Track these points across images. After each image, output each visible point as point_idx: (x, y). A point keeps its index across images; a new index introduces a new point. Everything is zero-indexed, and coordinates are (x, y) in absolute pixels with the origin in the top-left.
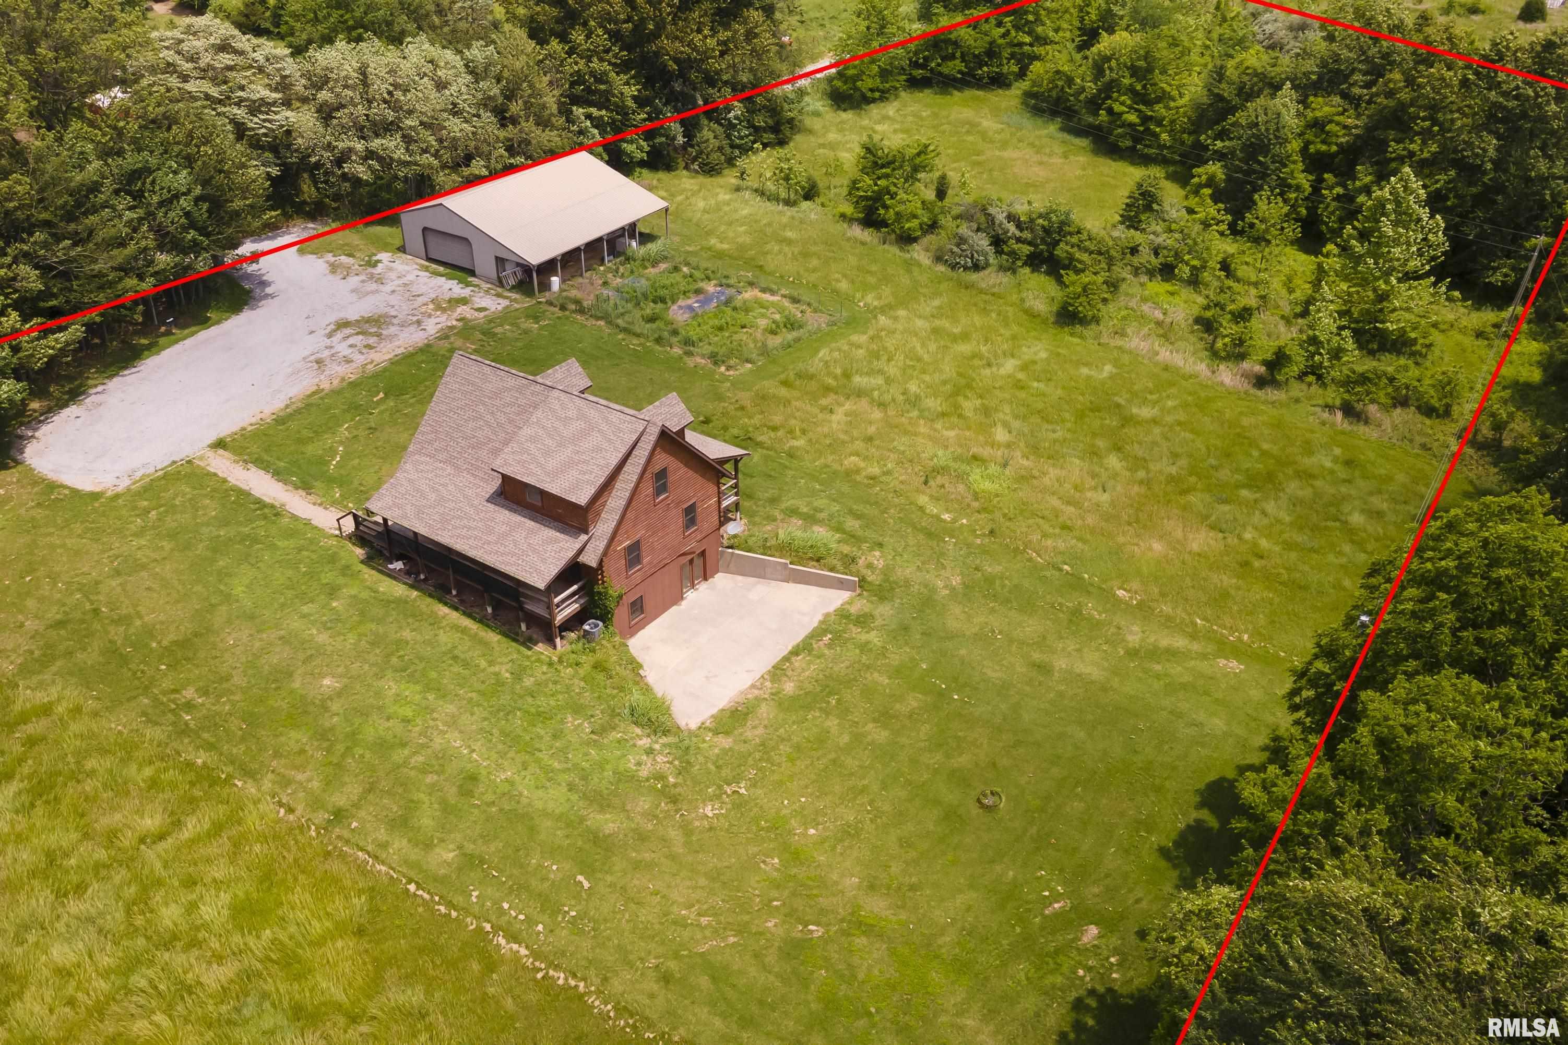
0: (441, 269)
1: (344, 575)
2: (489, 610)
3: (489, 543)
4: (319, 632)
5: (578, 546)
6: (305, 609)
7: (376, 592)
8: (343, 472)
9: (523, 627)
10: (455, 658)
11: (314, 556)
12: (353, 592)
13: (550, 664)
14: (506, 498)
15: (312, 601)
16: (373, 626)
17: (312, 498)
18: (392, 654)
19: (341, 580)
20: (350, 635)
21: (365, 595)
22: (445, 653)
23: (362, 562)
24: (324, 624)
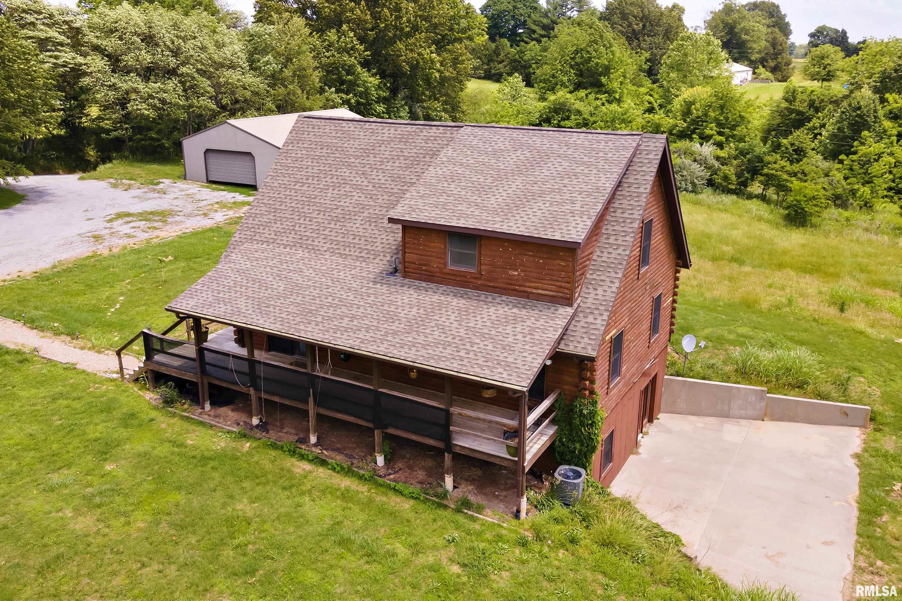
0: (222, 187)
1: (126, 426)
2: (380, 460)
3: (395, 333)
4: (77, 511)
5: (561, 323)
6: (55, 478)
7: (181, 445)
8: (124, 317)
9: (449, 481)
10: (345, 543)
11: (77, 405)
12: (140, 448)
13: (523, 544)
14: (406, 275)
15: (69, 466)
16: (180, 497)
17: (80, 342)
18: (222, 542)
19: (123, 433)
20: (139, 515)
21: (163, 450)
22: (325, 535)
23: (156, 408)
24: (88, 499)
